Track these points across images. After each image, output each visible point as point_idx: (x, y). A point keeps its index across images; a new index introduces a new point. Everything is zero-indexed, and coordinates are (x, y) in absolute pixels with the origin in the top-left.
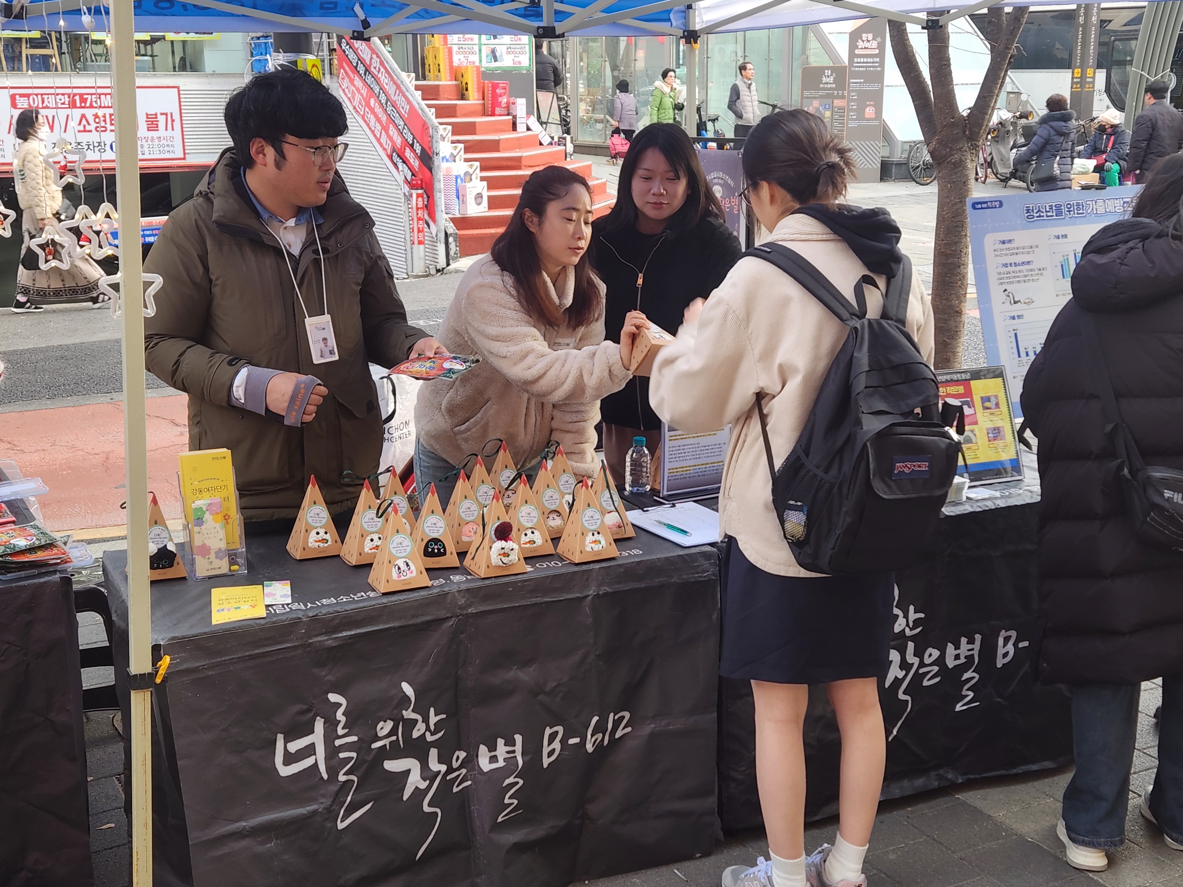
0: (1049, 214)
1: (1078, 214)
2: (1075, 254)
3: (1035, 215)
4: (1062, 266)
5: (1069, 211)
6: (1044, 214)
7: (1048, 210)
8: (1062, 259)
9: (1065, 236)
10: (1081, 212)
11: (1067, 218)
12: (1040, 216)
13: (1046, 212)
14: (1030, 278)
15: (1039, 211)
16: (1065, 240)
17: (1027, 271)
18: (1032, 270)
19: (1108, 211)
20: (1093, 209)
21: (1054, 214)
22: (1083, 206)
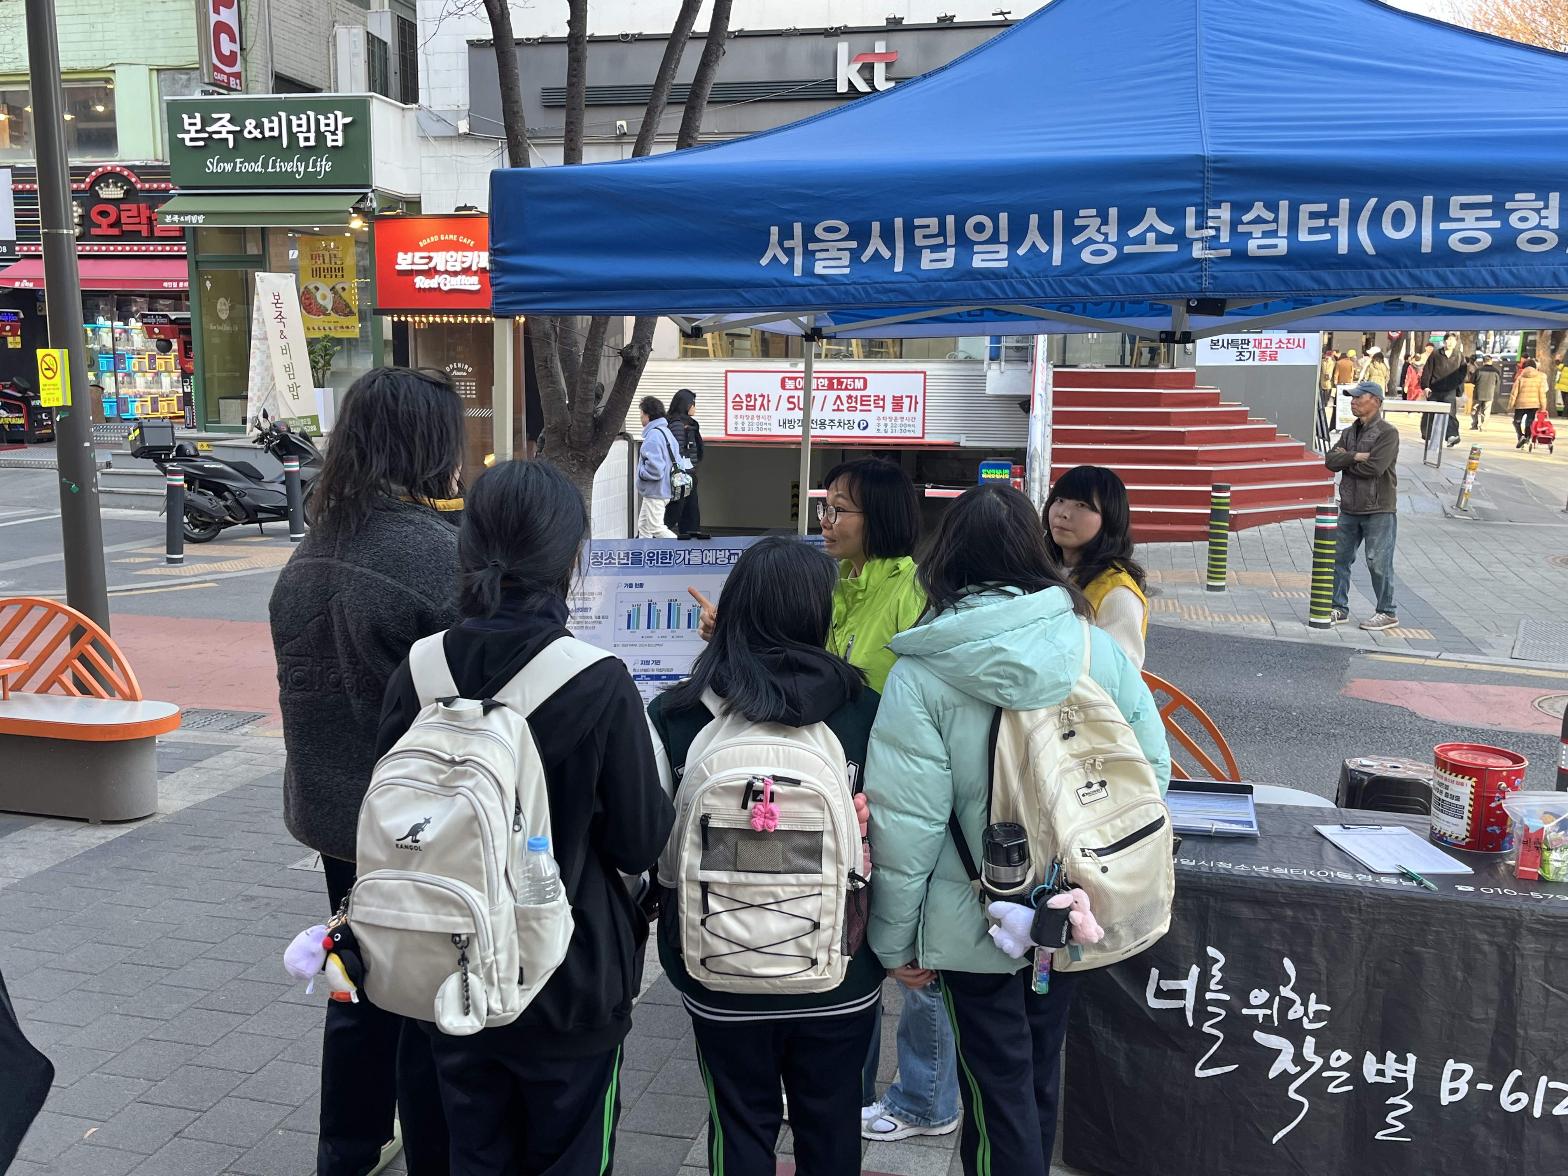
0: (622, 562)
1: (662, 563)
2: (650, 605)
3: (604, 561)
4: (629, 616)
5: (651, 561)
6: (617, 561)
7: (622, 557)
8: (631, 609)
9: (641, 585)
10: (668, 561)
11: (646, 566)
12: (610, 563)
13: (619, 559)
14: (585, 625)
15: (610, 557)
16: (639, 589)
17: (584, 617)
18: (587, 617)
19: (705, 561)
20: (684, 559)
21: (630, 562)
22: (671, 556)
